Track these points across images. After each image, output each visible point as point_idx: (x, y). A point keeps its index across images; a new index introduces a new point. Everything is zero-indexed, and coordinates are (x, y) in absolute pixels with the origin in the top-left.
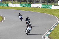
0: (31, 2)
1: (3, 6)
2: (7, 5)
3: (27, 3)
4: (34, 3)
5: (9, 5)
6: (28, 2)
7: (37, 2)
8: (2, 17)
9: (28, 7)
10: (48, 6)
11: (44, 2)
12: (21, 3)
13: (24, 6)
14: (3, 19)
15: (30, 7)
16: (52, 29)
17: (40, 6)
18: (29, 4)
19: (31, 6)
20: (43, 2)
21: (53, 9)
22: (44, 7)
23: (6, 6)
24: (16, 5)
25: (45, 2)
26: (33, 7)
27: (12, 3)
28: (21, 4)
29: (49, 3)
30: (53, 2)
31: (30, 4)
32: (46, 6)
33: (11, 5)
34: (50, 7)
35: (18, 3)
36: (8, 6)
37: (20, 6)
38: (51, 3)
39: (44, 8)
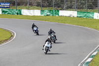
0: (59, 7)
1: (13, 14)
2: (19, 12)
3: (53, 9)
4: (64, 10)
5: (22, 13)
6: (55, 7)
7: (69, 8)
8: (10, 33)
9: (54, 15)
10: (88, 14)
11: (81, 8)
12: (43, 9)
13: (48, 14)
14: (12, 36)
15: (57, 16)
16: (95, 54)
17: (74, 13)
18: (55, 11)
19: (60, 15)
20: (79, 8)
21: (97, 18)
22: (82, 15)
23: (18, 14)
24: (34, 13)
25: (83, 8)
26: (64, 16)
27: (27, 9)
28: (42, 11)
29: (90, 9)
30: (97, 7)
31: (58, 11)
32: (85, 14)
33: (25, 12)
34: (91, 15)
35: (37, 9)
36: (20, 14)
37: (41, 14)
38: (92, 9)
39: (81, 17)
